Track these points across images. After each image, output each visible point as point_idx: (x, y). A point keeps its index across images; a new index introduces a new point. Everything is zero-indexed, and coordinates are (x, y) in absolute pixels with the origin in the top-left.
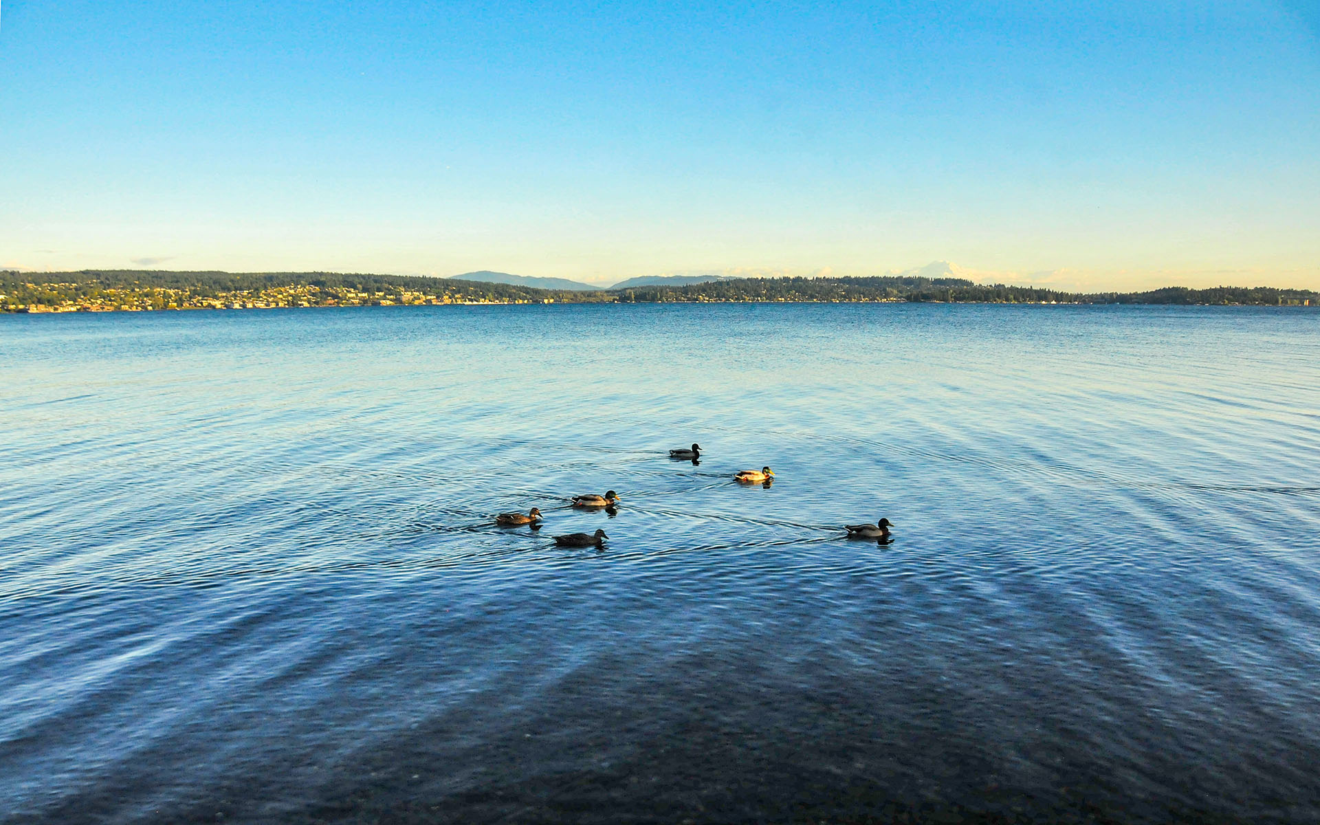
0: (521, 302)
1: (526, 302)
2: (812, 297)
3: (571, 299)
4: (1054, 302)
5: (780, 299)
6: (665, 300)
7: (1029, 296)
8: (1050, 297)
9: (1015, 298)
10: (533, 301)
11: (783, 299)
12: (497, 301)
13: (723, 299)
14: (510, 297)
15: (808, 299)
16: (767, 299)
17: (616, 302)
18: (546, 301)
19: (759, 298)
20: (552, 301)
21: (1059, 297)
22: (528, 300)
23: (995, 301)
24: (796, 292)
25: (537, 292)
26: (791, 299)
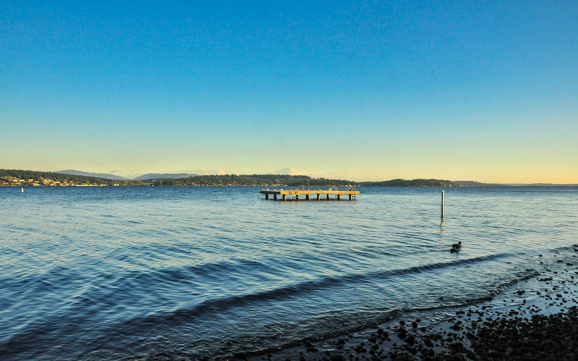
0: (103, 185)
1: (105, 185)
2: (243, 184)
3: (128, 184)
4: (351, 186)
5: (229, 185)
6: (176, 185)
7: (340, 183)
8: (349, 183)
9: (335, 184)
10: (109, 185)
11: (231, 185)
12: (92, 185)
13: (204, 185)
14: (97, 183)
15: (242, 185)
16: (223, 185)
17: (153, 186)
18: (115, 185)
19: (220, 184)
20: (118, 185)
21: (352, 183)
22: (106, 184)
23: (327, 185)
24: (235, 181)
25: (110, 180)
26: (234, 185)
